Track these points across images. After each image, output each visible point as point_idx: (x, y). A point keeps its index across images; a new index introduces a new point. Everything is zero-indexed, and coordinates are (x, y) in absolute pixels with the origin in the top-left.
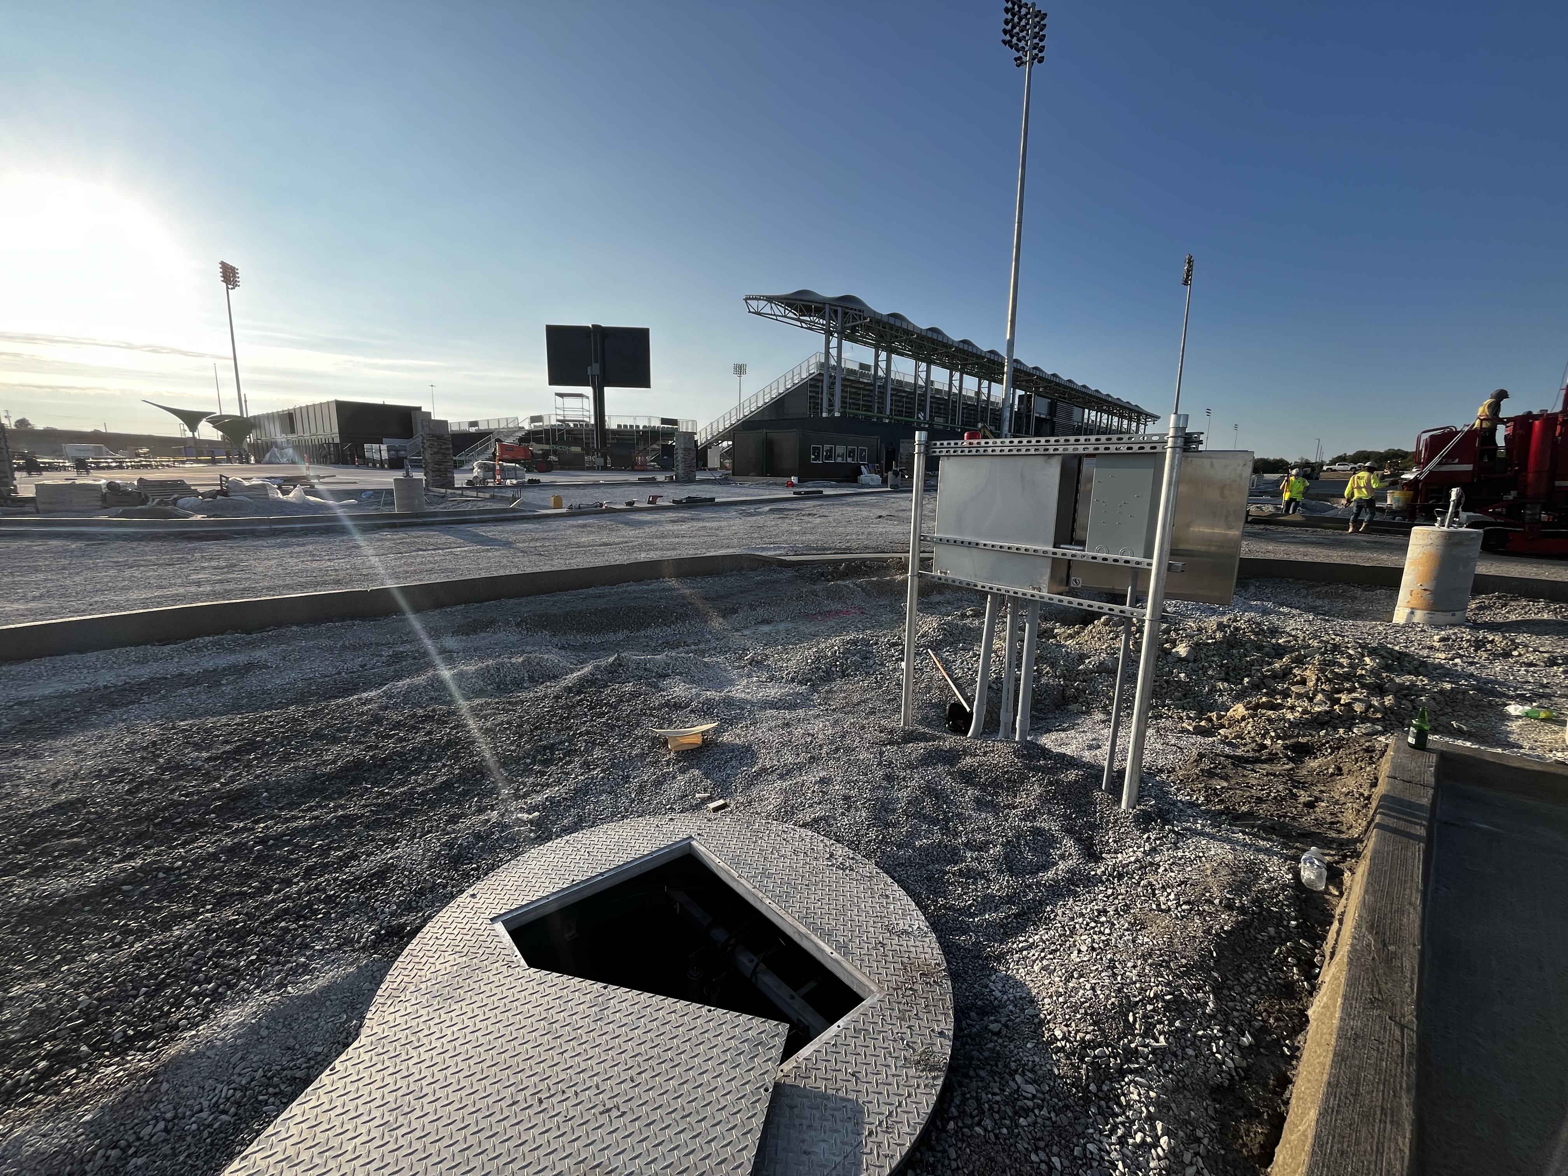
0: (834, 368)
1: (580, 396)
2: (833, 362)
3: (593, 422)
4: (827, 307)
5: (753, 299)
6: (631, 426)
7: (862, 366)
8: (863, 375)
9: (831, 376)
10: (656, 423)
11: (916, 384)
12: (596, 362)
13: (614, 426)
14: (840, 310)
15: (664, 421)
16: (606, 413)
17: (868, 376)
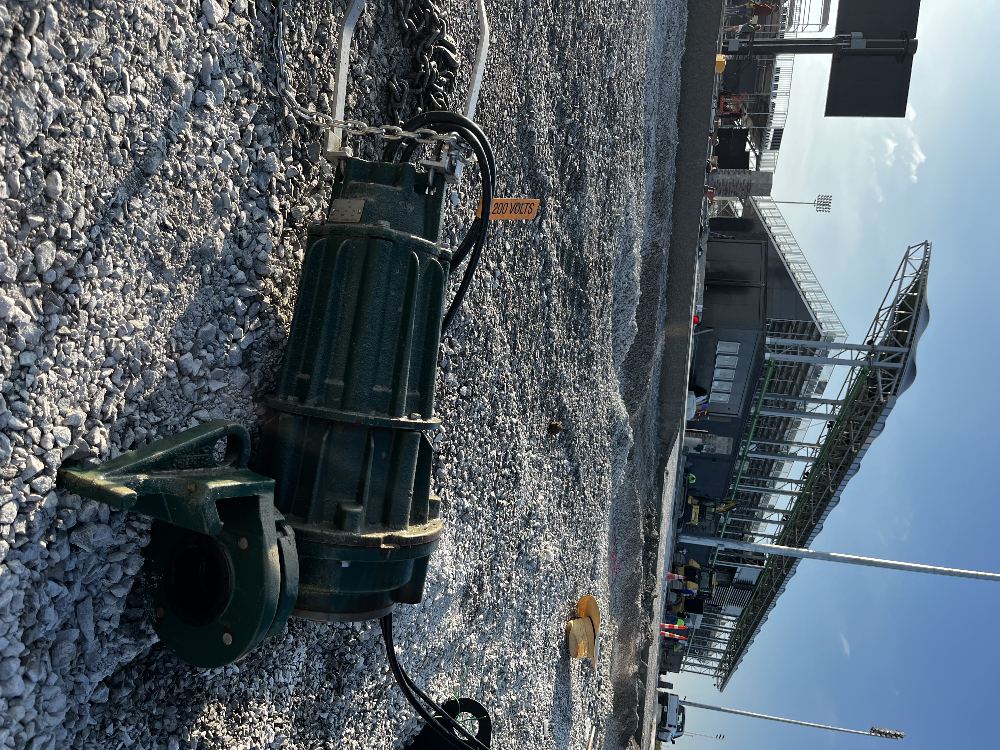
0: (826, 353)
1: (825, 22)
2: (832, 353)
3: (787, 36)
4: (905, 350)
5: (926, 252)
6: (776, 87)
7: (823, 385)
8: (812, 384)
9: (814, 349)
10: (776, 122)
11: (792, 443)
12: (868, 44)
13: (778, 64)
14: (899, 365)
15: (779, 133)
16: (798, 56)
17: (809, 390)
